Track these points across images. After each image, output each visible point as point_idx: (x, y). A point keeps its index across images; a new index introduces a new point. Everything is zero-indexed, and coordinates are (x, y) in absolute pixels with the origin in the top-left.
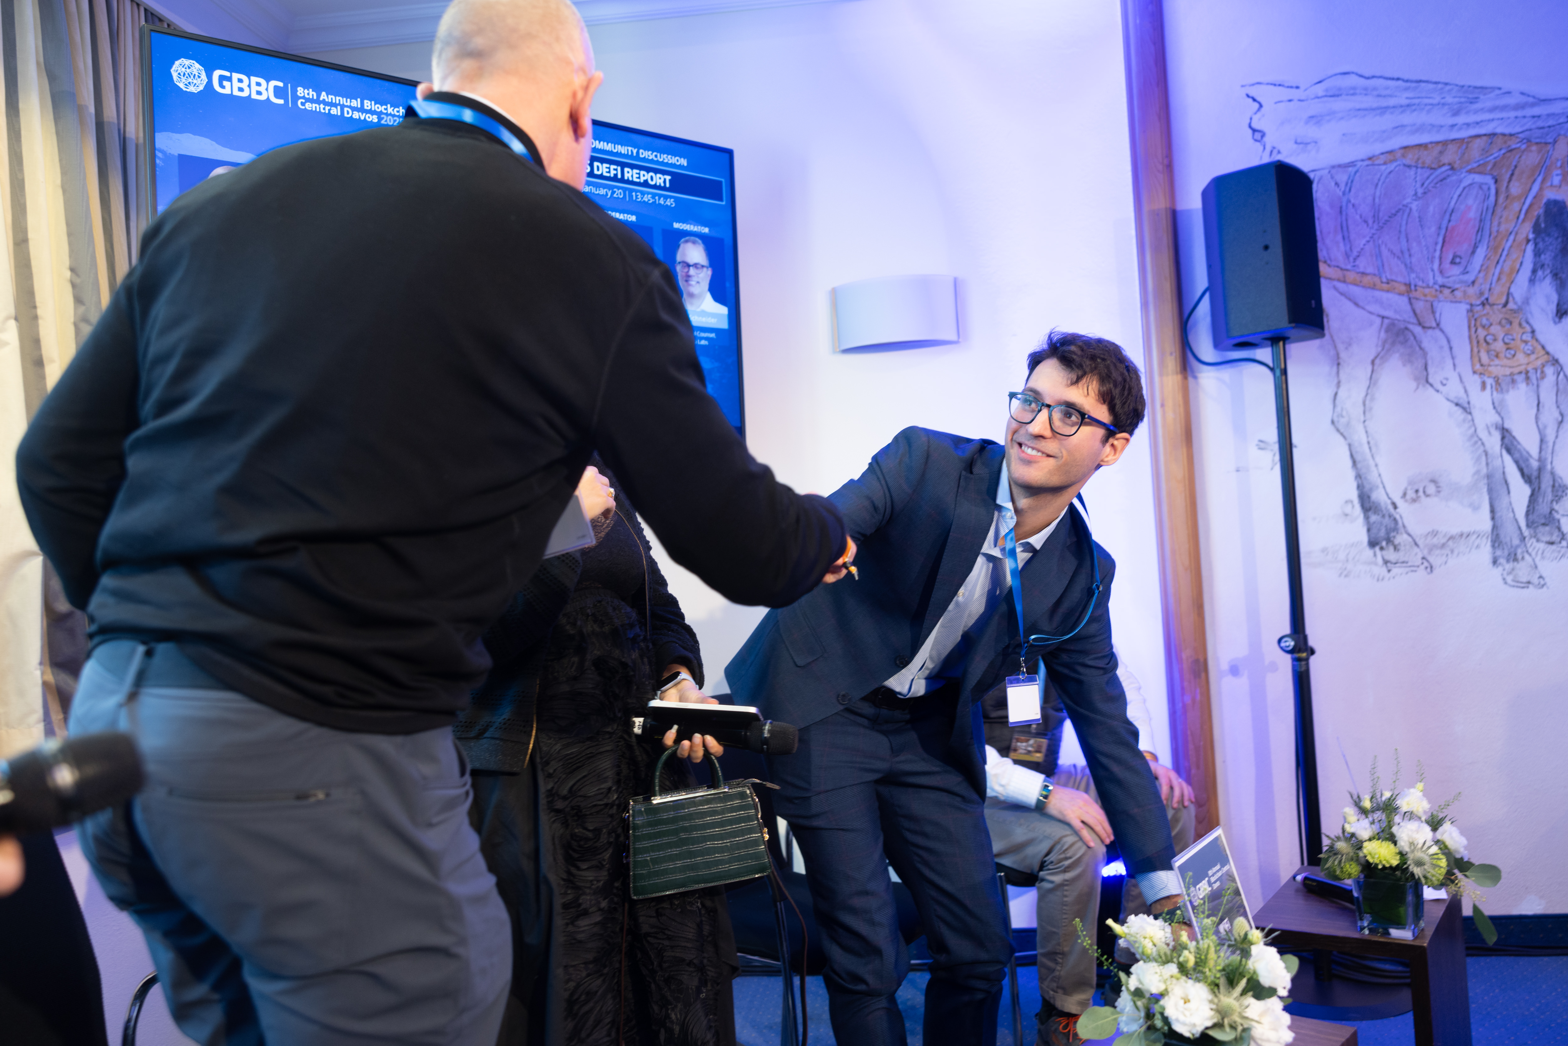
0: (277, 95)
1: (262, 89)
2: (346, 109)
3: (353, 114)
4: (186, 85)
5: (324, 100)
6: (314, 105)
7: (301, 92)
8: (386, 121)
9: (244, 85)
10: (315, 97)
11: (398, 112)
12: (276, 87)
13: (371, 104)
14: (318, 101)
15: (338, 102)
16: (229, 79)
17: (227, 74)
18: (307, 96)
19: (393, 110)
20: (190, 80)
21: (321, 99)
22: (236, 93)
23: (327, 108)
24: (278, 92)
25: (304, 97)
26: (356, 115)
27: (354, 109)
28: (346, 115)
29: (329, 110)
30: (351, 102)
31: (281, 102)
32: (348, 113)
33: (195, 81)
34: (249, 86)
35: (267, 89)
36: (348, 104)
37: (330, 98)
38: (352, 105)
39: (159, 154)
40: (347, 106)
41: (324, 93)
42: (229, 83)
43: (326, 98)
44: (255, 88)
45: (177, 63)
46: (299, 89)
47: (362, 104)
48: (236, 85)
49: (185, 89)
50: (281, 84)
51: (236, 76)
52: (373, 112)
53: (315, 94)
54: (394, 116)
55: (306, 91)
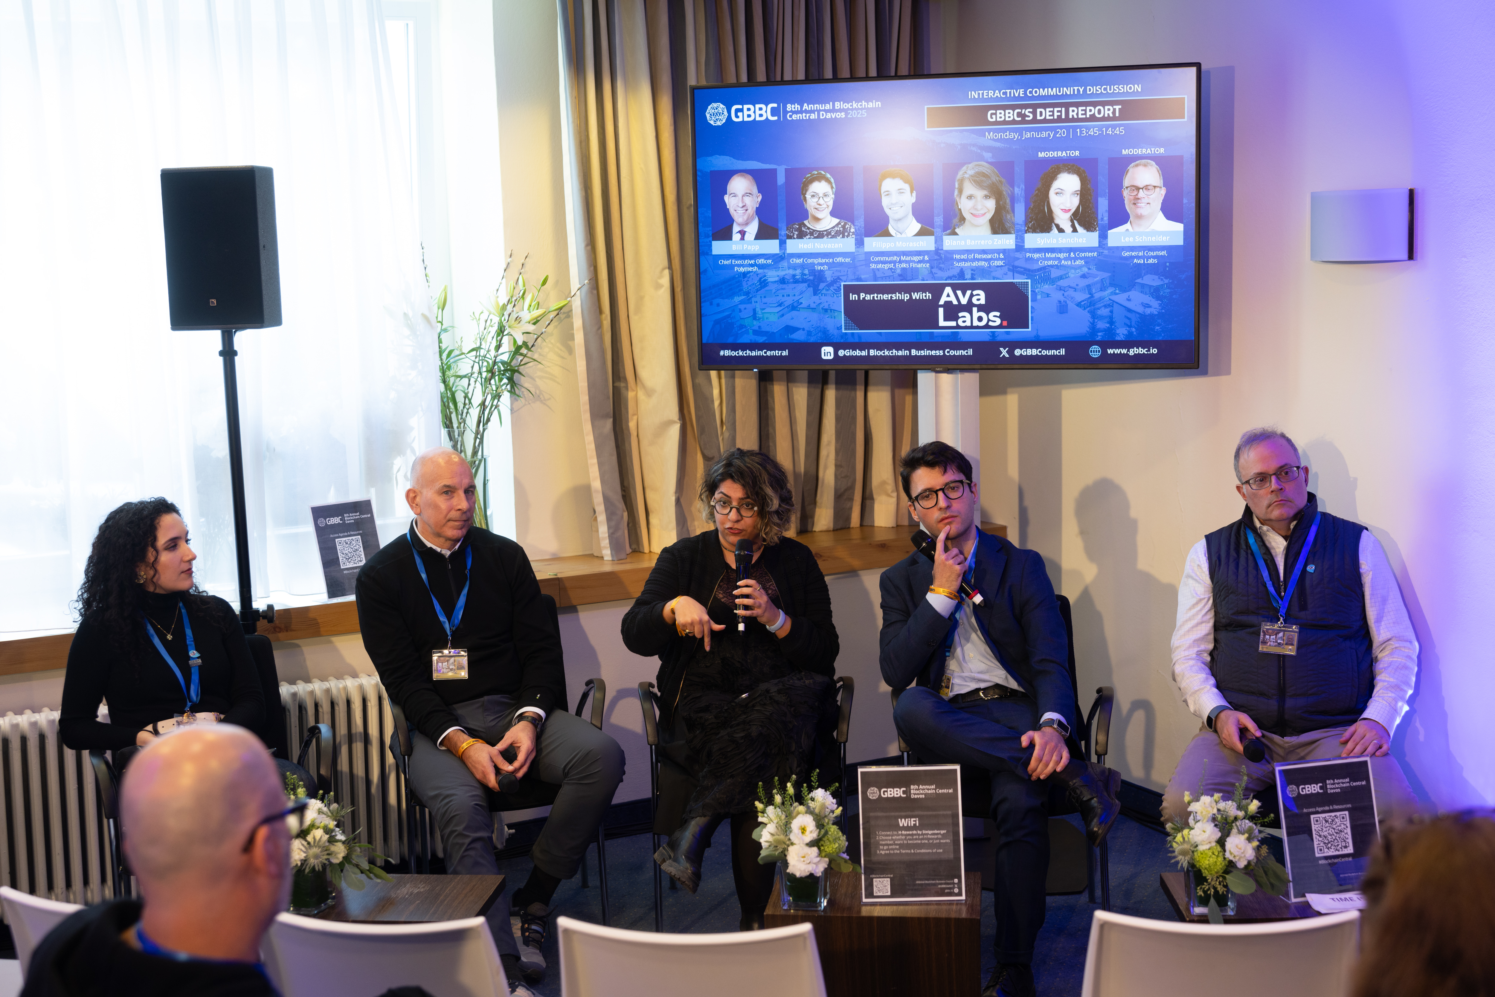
0: (772, 115)
1: (763, 112)
2: (821, 113)
3: (826, 115)
4: (715, 121)
5: (806, 109)
6: (798, 115)
7: (790, 107)
8: (852, 115)
9: (751, 113)
10: (799, 109)
11: (861, 105)
12: (772, 108)
13: (840, 105)
14: (801, 112)
15: (815, 109)
16: (742, 110)
17: (740, 107)
18: (793, 110)
19: (857, 105)
20: (717, 117)
21: (804, 109)
22: (746, 119)
23: (808, 115)
24: (774, 112)
25: (791, 111)
26: (829, 116)
27: (827, 111)
28: (821, 117)
29: (809, 116)
30: (825, 106)
31: (776, 118)
32: (823, 114)
33: (720, 117)
34: (754, 112)
35: (766, 112)
36: (823, 108)
37: (811, 107)
38: (826, 108)
39: (699, 173)
40: (822, 110)
41: (805, 104)
42: (742, 113)
43: (807, 108)
44: (758, 112)
45: (709, 107)
46: (788, 105)
47: (834, 105)
48: (746, 113)
49: (714, 125)
50: (775, 105)
51: (746, 107)
52: (840, 110)
53: (799, 106)
54: (859, 109)
55: (793, 106)
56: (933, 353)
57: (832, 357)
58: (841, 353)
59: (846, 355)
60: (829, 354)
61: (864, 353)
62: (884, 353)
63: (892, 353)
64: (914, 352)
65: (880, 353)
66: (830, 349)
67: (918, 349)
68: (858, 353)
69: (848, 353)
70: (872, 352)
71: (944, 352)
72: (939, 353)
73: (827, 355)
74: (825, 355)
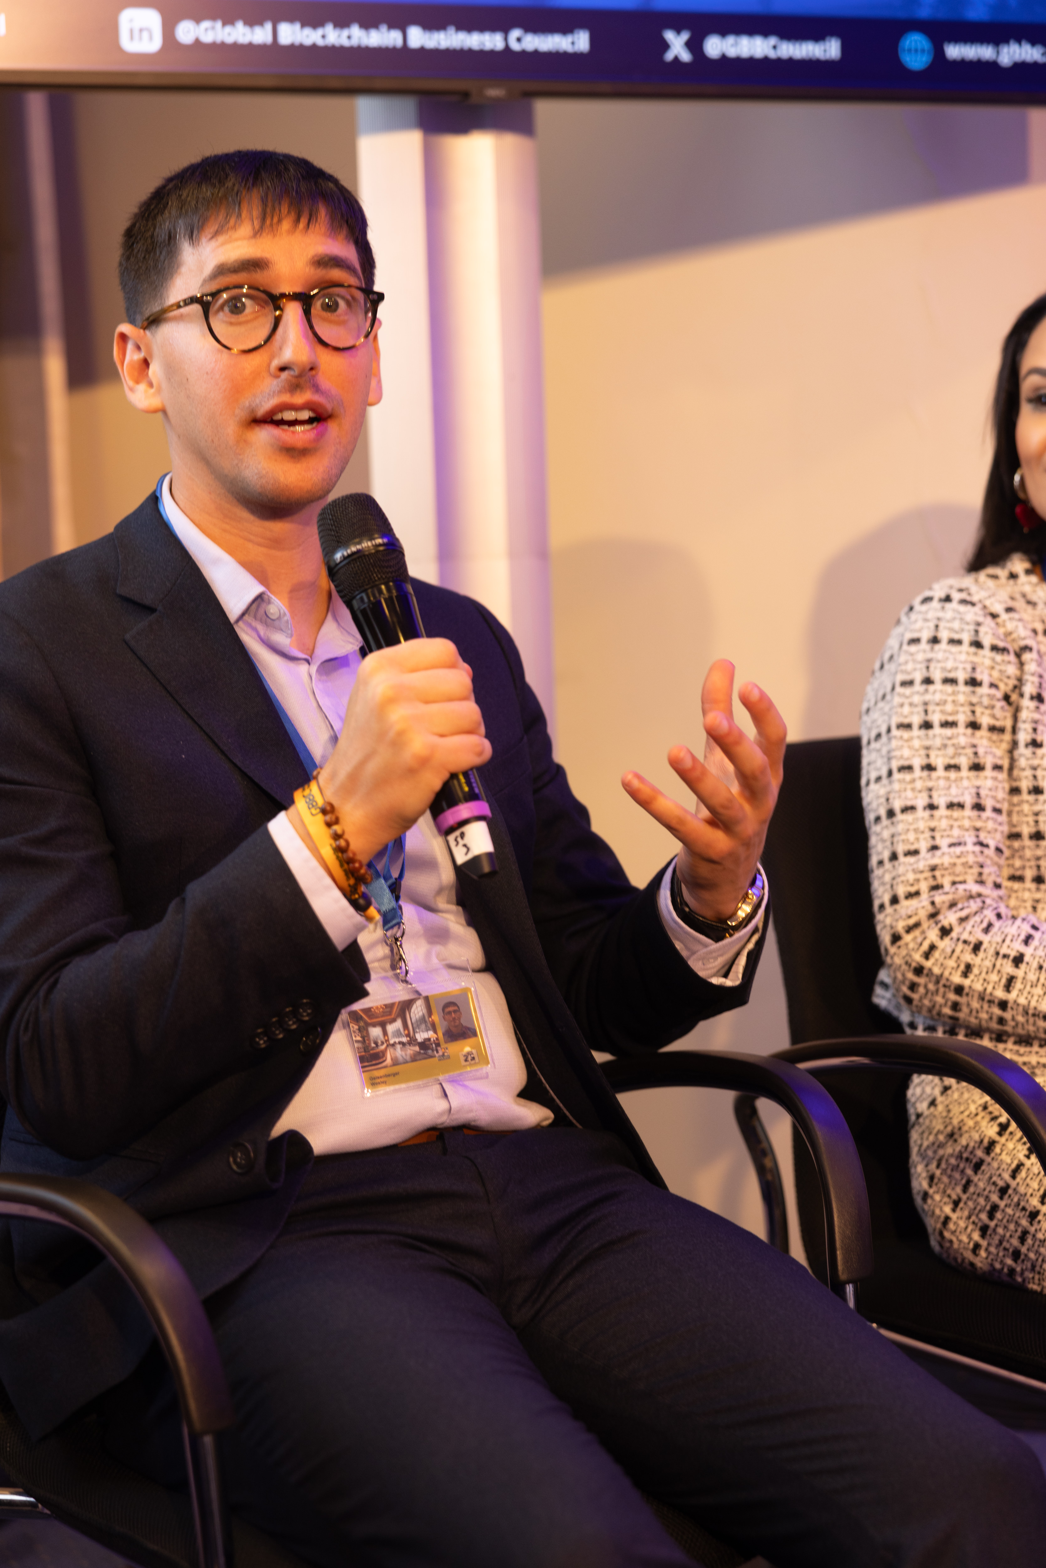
56: (475, 41)
57: (155, 46)
58: (187, 32)
59: (203, 38)
60: (145, 35)
61: (261, 35)
62: (323, 37)
63: (349, 37)
64: (417, 37)
65: (310, 37)
66: (150, 18)
67: (430, 27)
68: (239, 33)
69: (208, 32)
70: (289, 34)
71: (506, 39)
72: (492, 41)
73: (141, 38)
74: (132, 37)
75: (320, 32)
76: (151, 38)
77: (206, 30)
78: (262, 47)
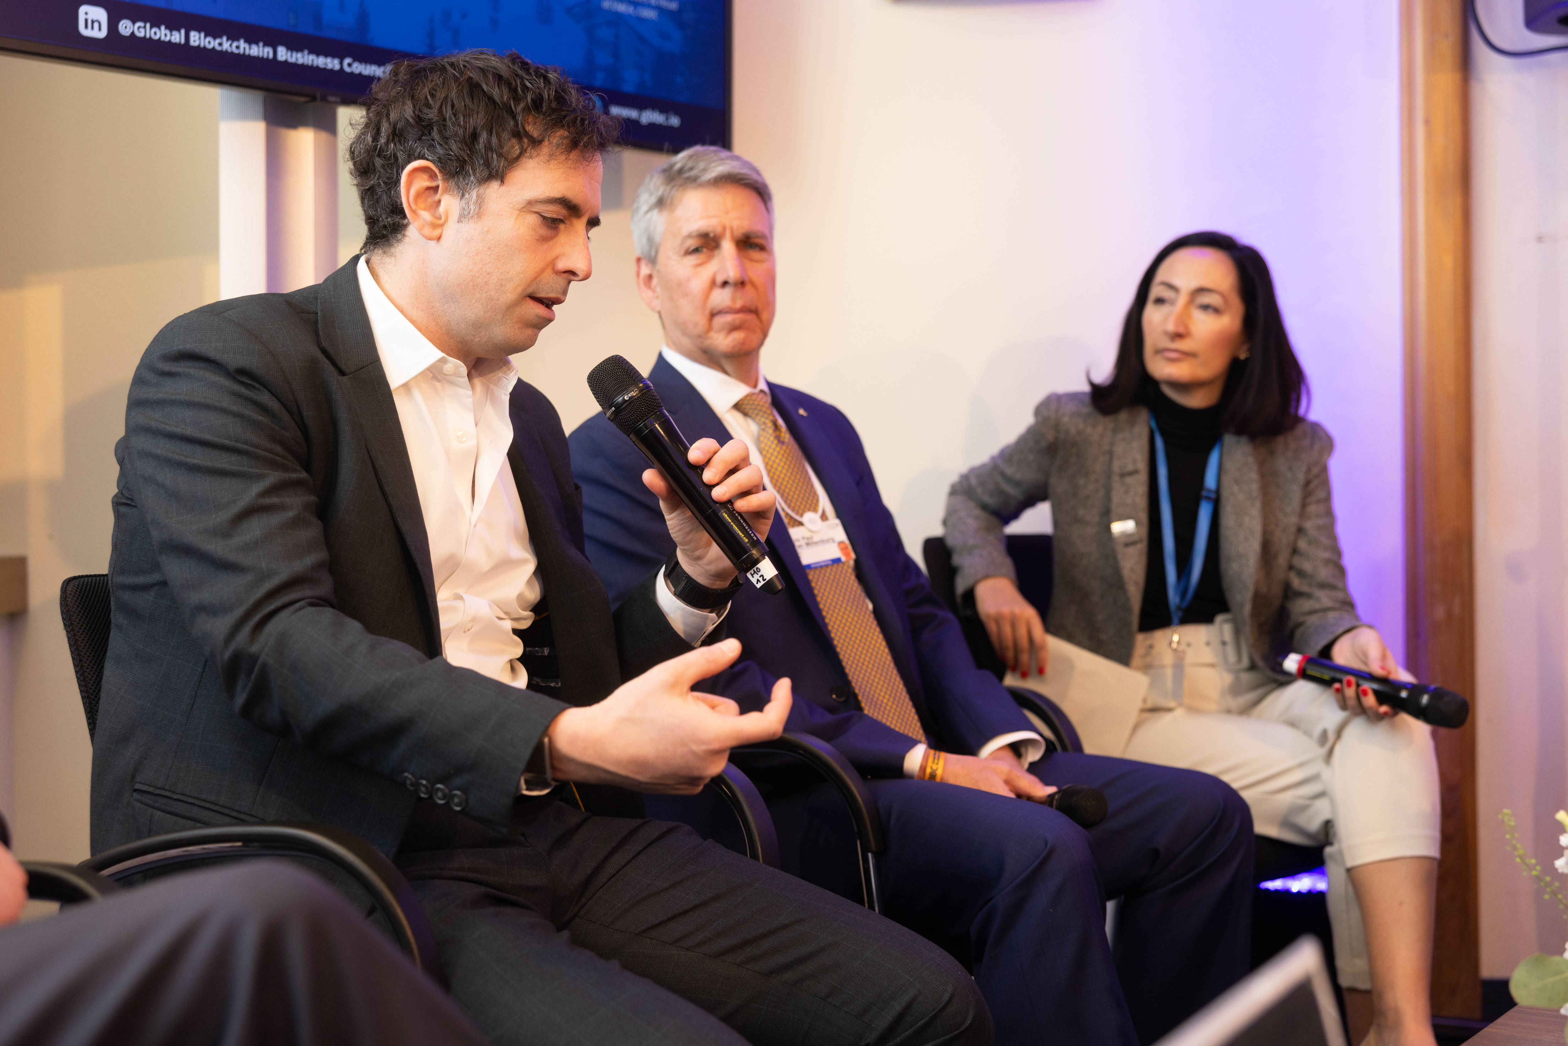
56: (321, 61)
57: (103, 34)
58: (126, 27)
59: (137, 33)
60: (96, 25)
61: (177, 37)
62: (220, 44)
63: (238, 47)
64: (283, 54)
65: (211, 43)
66: (99, 14)
67: (293, 47)
68: (162, 34)
69: (141, 30)
70: (197, 39)
71: (341, 63)
72: (331, 63)
73: (92, 28)
74: (86, 27)
75: (218, 41)
76: (100, 29)
77: (139, 28)
78: (177, 45)
